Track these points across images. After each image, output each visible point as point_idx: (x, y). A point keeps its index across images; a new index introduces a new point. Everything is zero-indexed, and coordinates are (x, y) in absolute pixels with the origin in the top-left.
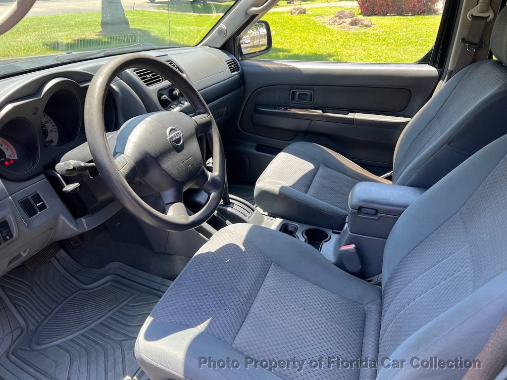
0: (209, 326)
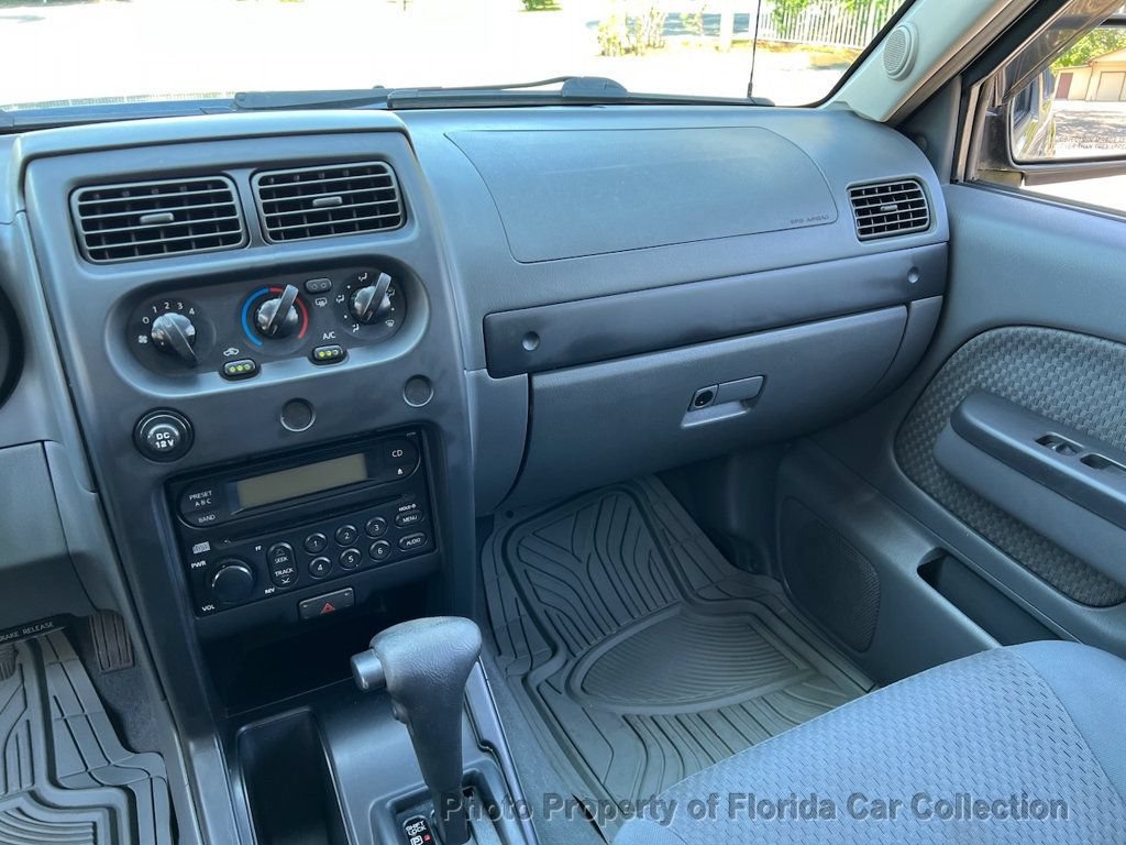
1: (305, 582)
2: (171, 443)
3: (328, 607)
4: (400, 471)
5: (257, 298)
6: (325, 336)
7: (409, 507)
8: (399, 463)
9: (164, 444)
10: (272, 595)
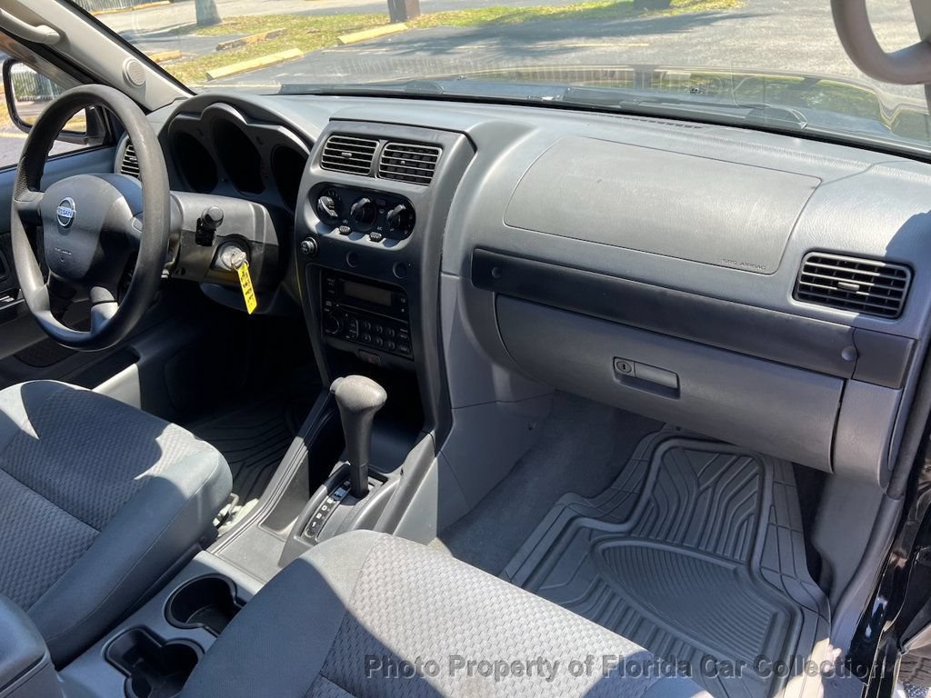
0: (29, 435)
3: (371, 361)
4: (403, 310)
6: (378, 228)
7: (405, 331)
10: (348, 339)
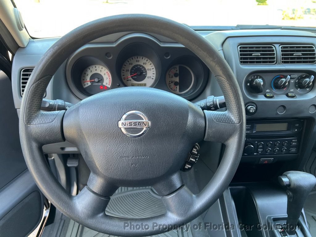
1: (264, 154)
2: (253, 111)
3: (266, 162)
4: (296, 130)
5: (278, 77)
6: (291, 90)
7: (295, 140)
8: (297, 128)
9: (252, 111)
10: (255, 155)
